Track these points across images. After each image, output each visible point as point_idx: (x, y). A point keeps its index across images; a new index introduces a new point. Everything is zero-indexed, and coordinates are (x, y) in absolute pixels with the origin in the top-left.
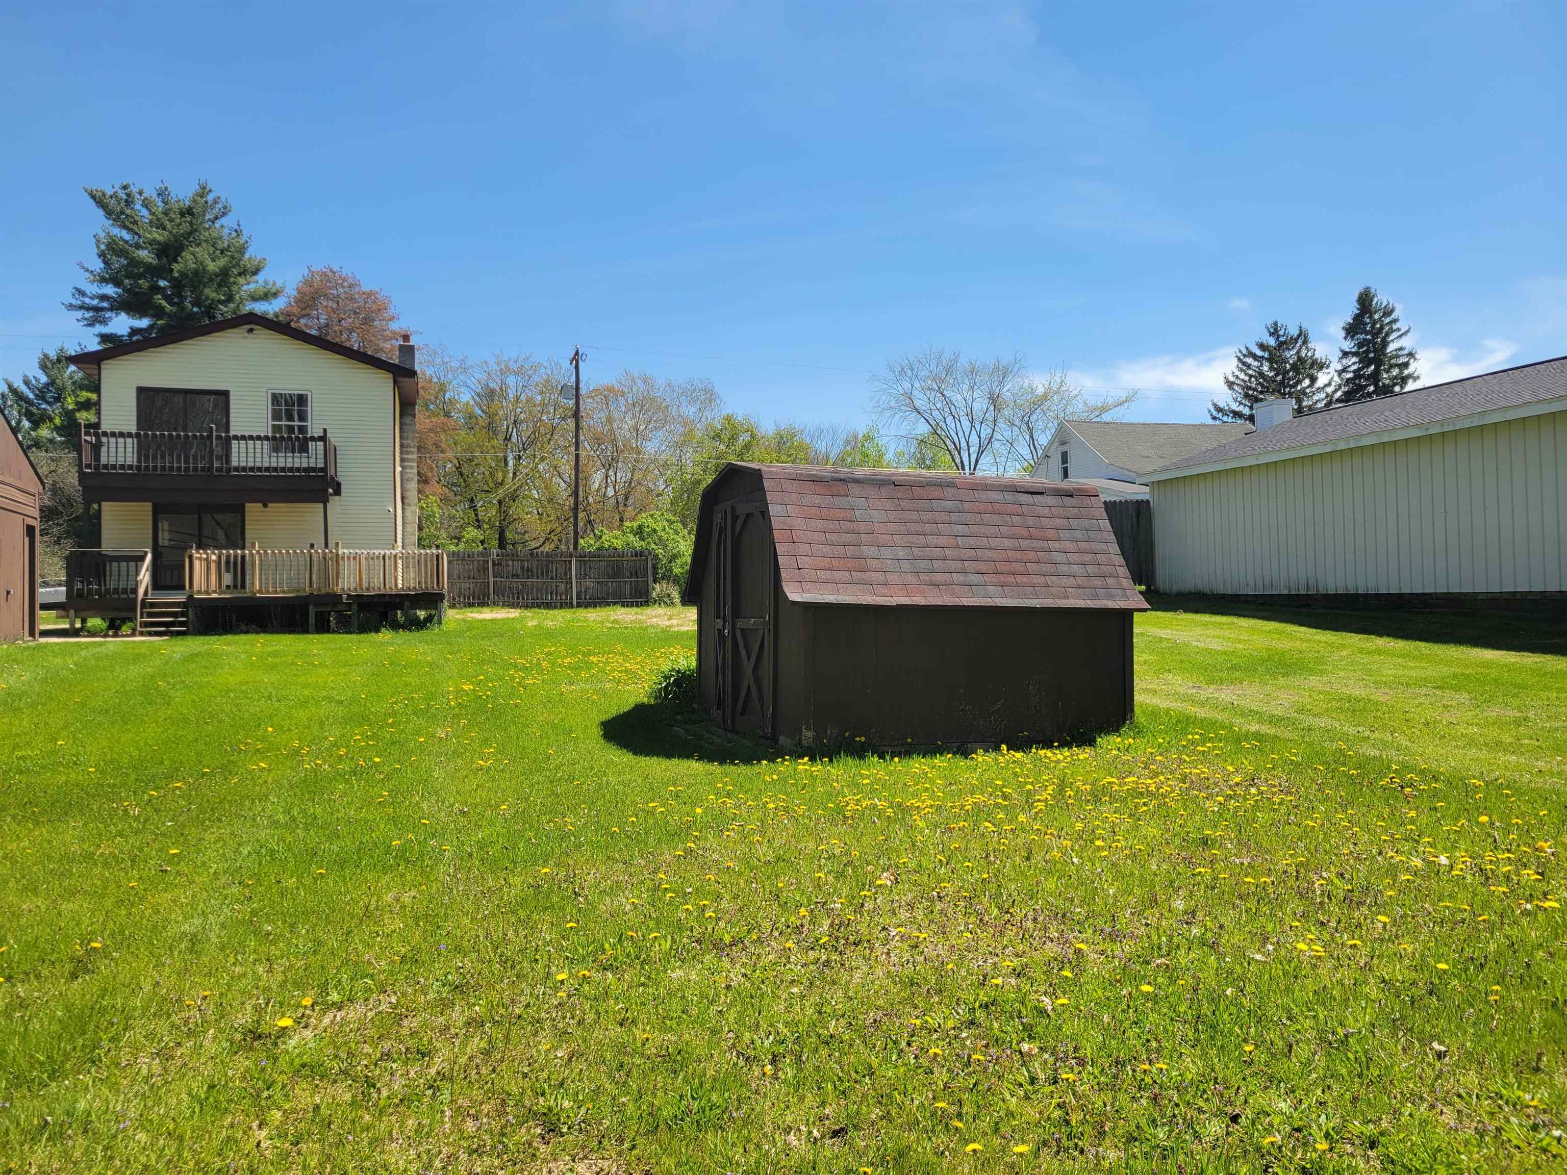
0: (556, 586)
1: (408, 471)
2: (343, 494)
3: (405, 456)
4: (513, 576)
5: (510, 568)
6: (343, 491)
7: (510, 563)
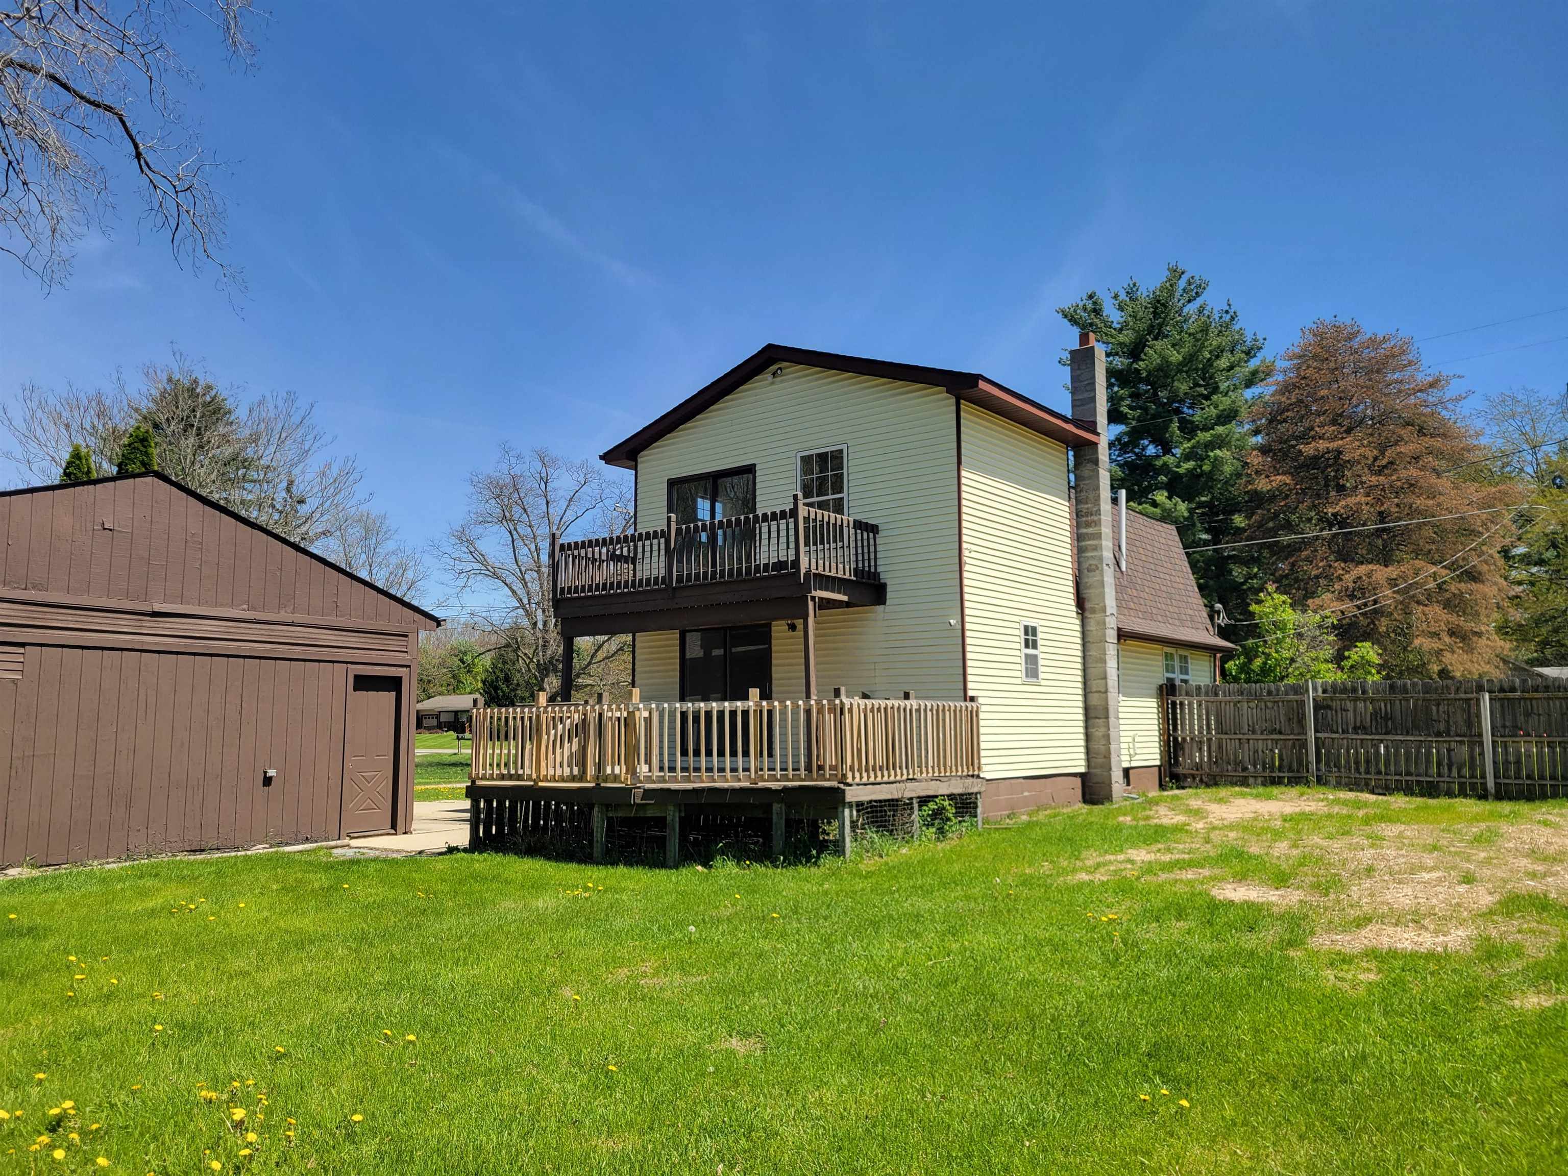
0: (1449, 750)
1: (1089, 554)
2: (888, 602)
3: (1084, 531)
4: (1356, 729)
5: (1350, 714)
6: (889, 595)
7: (1349, 705)
